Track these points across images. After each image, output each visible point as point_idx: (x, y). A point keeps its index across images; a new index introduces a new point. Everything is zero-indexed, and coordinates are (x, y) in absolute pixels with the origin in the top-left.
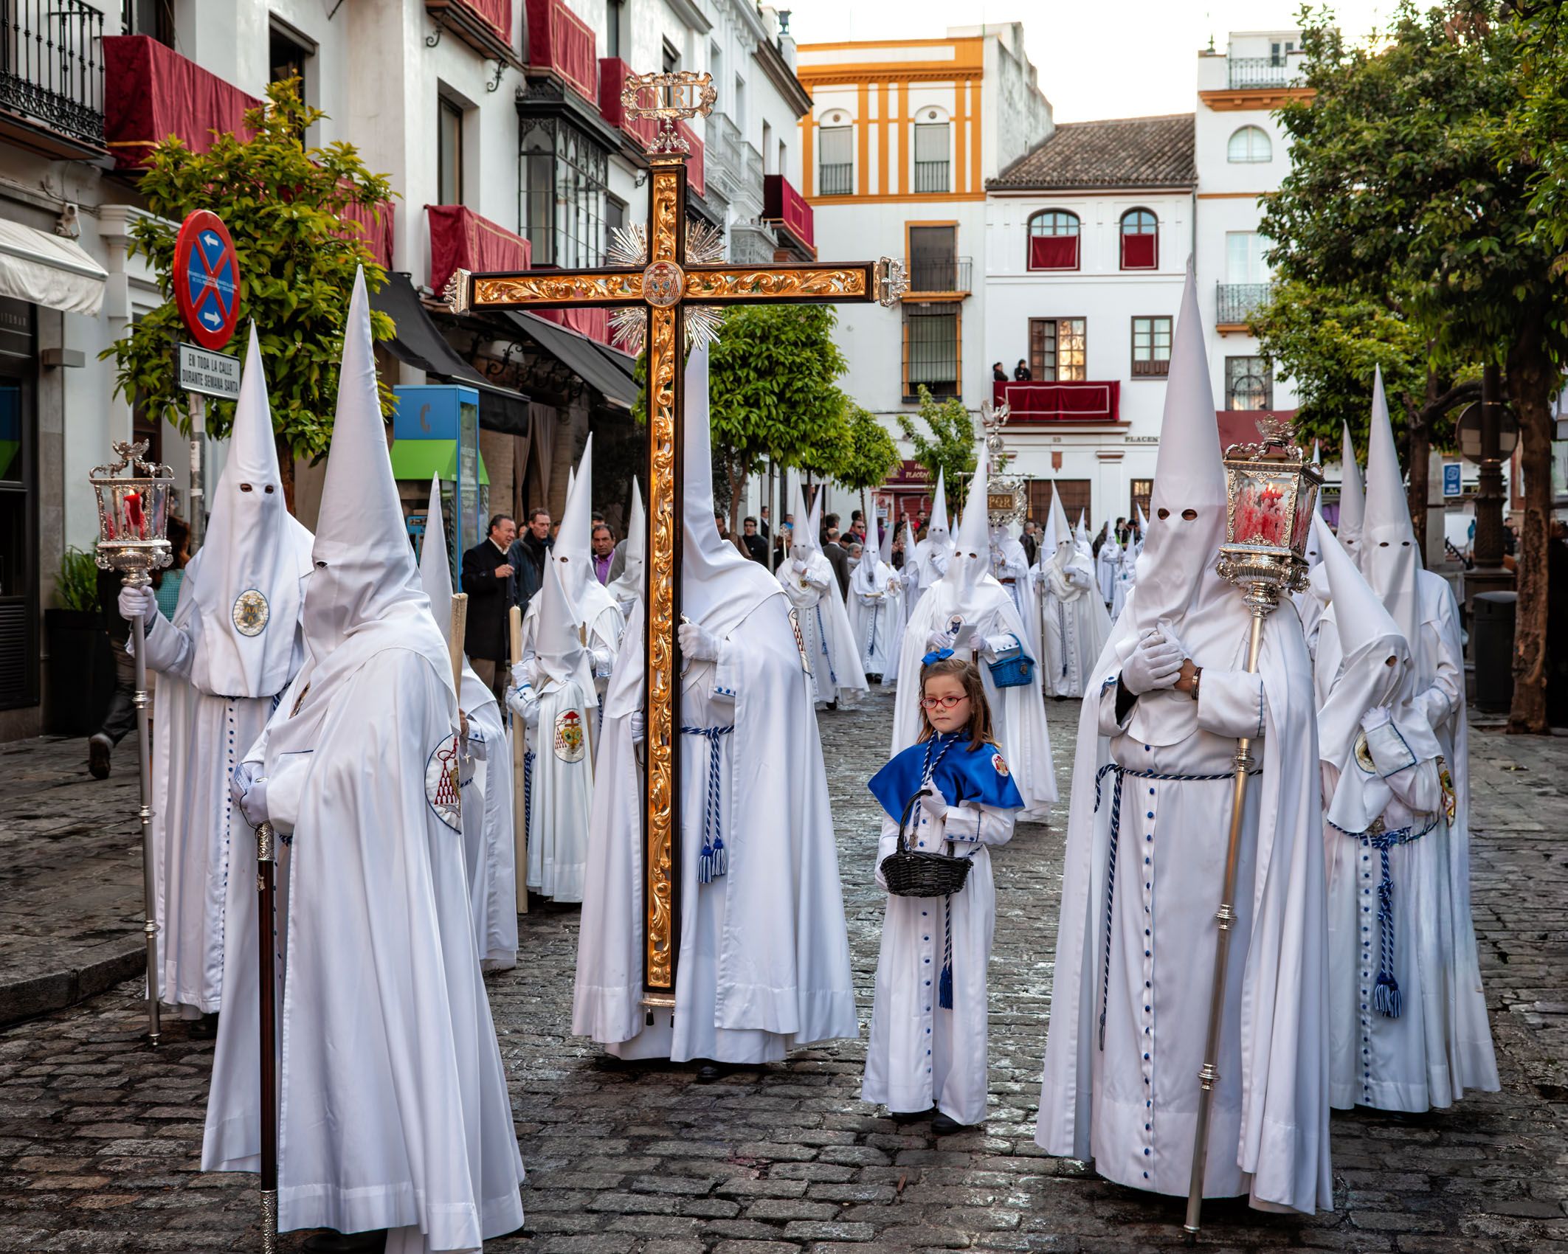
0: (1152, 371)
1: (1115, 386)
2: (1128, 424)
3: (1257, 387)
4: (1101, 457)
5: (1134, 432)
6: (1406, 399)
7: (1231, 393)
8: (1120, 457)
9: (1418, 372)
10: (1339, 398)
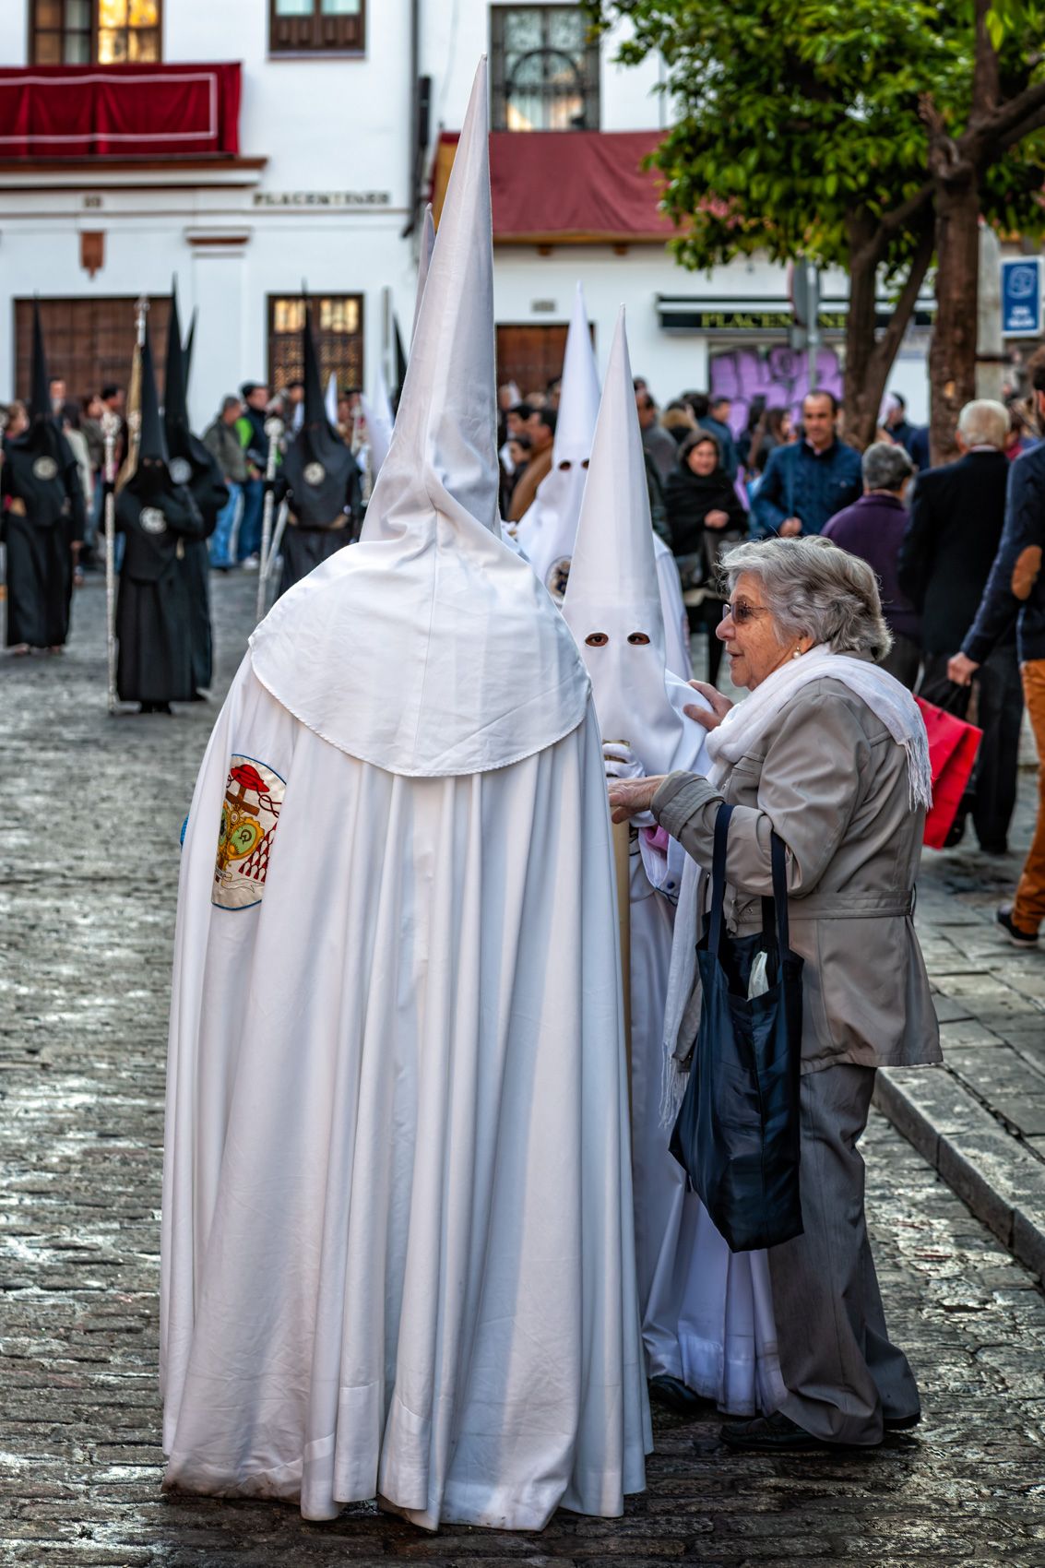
0: (318, 39)
1: (230, 75)
2: (259, 164)
3: (563, 75)
4: (197, 242)
5: (274, 182)
6: (926, 108)
7: (502, 89)
8: (240, 241)
9: (953, 45)
10: (767, 105)
